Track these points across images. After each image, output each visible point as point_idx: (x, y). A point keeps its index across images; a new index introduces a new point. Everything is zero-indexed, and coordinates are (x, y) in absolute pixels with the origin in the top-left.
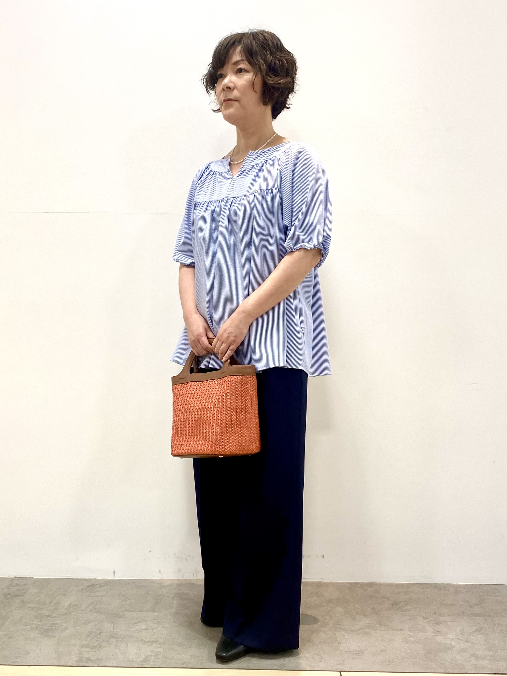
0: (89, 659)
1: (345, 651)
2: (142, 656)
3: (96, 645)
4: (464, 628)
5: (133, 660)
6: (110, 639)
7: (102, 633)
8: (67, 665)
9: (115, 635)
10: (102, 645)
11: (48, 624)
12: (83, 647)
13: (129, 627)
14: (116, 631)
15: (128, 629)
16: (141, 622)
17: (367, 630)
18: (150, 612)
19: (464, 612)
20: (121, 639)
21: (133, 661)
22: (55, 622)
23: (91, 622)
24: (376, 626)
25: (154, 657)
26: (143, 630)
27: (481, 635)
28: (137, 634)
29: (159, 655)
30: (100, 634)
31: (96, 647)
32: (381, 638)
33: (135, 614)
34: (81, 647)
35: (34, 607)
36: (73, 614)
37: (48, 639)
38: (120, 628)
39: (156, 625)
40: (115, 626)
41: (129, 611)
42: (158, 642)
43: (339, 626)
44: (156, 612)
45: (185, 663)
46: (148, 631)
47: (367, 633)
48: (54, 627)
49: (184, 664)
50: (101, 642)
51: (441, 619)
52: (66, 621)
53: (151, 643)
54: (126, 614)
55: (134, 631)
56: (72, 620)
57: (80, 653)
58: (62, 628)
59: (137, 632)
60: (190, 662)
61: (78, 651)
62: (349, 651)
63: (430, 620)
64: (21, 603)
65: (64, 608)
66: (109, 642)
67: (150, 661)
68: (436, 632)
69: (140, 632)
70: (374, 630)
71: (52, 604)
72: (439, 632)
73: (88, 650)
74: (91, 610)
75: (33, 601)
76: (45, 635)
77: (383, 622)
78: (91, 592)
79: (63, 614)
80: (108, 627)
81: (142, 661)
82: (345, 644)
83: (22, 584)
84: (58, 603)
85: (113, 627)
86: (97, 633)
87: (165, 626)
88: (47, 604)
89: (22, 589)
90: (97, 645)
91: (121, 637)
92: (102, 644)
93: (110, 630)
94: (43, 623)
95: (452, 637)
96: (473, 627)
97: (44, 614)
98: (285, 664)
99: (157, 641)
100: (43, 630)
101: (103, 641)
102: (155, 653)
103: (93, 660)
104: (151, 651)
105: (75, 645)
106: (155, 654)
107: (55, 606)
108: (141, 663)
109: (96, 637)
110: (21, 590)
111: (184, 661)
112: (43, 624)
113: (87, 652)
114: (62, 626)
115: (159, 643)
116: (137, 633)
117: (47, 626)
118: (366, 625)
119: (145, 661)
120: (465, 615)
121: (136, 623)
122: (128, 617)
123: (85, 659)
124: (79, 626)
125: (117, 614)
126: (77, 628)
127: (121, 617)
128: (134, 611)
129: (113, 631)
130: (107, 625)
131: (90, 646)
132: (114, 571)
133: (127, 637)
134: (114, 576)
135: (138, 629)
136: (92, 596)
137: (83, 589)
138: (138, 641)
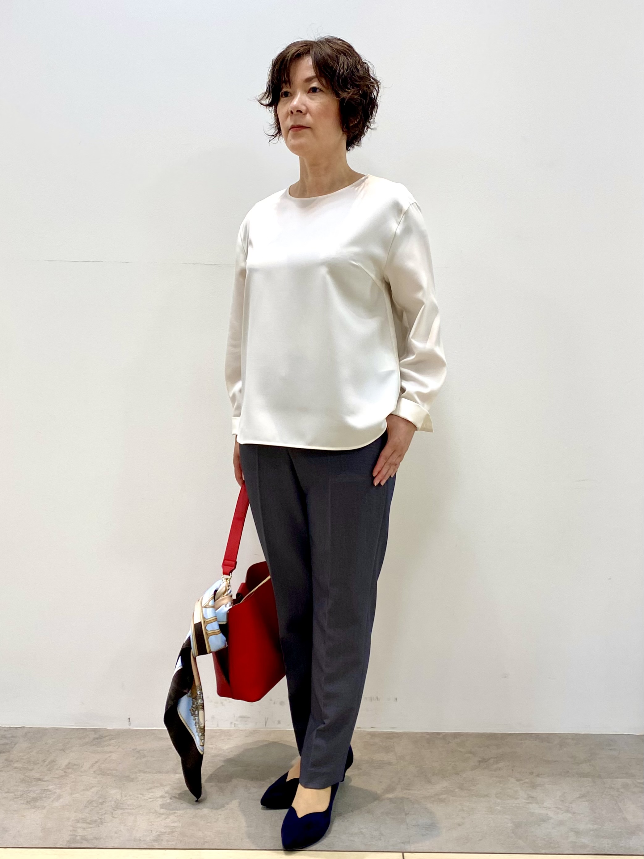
0: (84, 839)
1: (413, 824)
2: (153, 834)
3: (95, 818)
4: (566, 793)
5: (141, 839)
6: (115, 811)
7: (106, 802)
8: (55, 847)
9: (121, 805)
10: (104, 819)
11: (37, 791)
12: (78, 822)
13: (140, 795)
14: (124, 799)
15: (139, 796)
16: (157, 787)
17: (443, 797)
19: (568, 772)
20: (130, 810)
21: (140, 840)
22: (46, 787)
23: (93, 787)
24: (457, 790)
25: (169, 835)
26: (158, 797)
27: (587, 803)
28: (151, 803)
29: (177, 832)
30: (102, 804)
31: (95, 821)
32: (461, 807)
33: (151, 777)
34: (76, 822)
35: (22, 768)
36: (71, 777)
37: (35, 810)
38: (130, 796)
40: (124, 793)
41: (144, 772)
42: (176, 814)
43: (409, 792)
44: (176, 774)
45: (207, 842)
47: (442, 801)
48: (44, 795)
49: (206, 844)
50: (102, 815)
51: (539, 780)
52: (61, 786)
53: (166, 817)
54: (140, 776)
55: (147, 799)
56: (69, 785)
57: (74, 830)
58: (55, 797)
60: (213, 841)
61: (71, 827)
62: (418, 825)
63: (525, 782)
64: (6, 762)
65: (60, 769)
66: (112, 814)
67: (162, 840)
68: (530, 798)
69: (155, 800)
70: (453, 797)
71: (46, 763)
72: (533, 798)
73: (84, 825)
74: (95, 772)
75: (22, 759)
76: (31, 806)
77: (465, 785)
78: (98, 747)
79: (58, 776)
80: (114, 794)
81: (153, 840)
82: (413, 816)
83: (10, 736)
84: (53, 761)
85: (120, 794)
86: (100, 802)
88: (38, 764)
89: (10, 743)
90: (97, 819)
91: (130, 807)
92: (103, 817)
93: (116, 798)
94: (30, 789)
95: (549, 806)
96: (577, 791)
97: (34, 777)
98: (334, 843)
100: (30, 798)
101: (105, 814)
102: (171, 829)
103: (90, 840)
104: (165, 827)
105: (69, 819)
106: (169, 830)
107: (49, 766)
108: (151, 843)
109: (96, 808)
110: (7, 744)
111: (206, 841)
112: (30, 791)
113: (83, 828)
114: (55, 793)
115: (177, 817)
116: (151, 801)
117: (35, 793)
118: (443, 789)
119: (156, 840)
120: (568, 776)
121: (151, 789)
122: (141, 781)
123: (78, 838)
124: (76, 794)
125: (128, 776)
126: (74, 796)
127: (132, 780)
128: (150, 773)
129: (120, 799)
130: (113, 792)
131: (87, 821)
132: (129, 719)
133: (137, 807)
134: (130, 725)
135: (153, 797)
136: (98, 752)
137: (87, 742)
138: (151, 812)
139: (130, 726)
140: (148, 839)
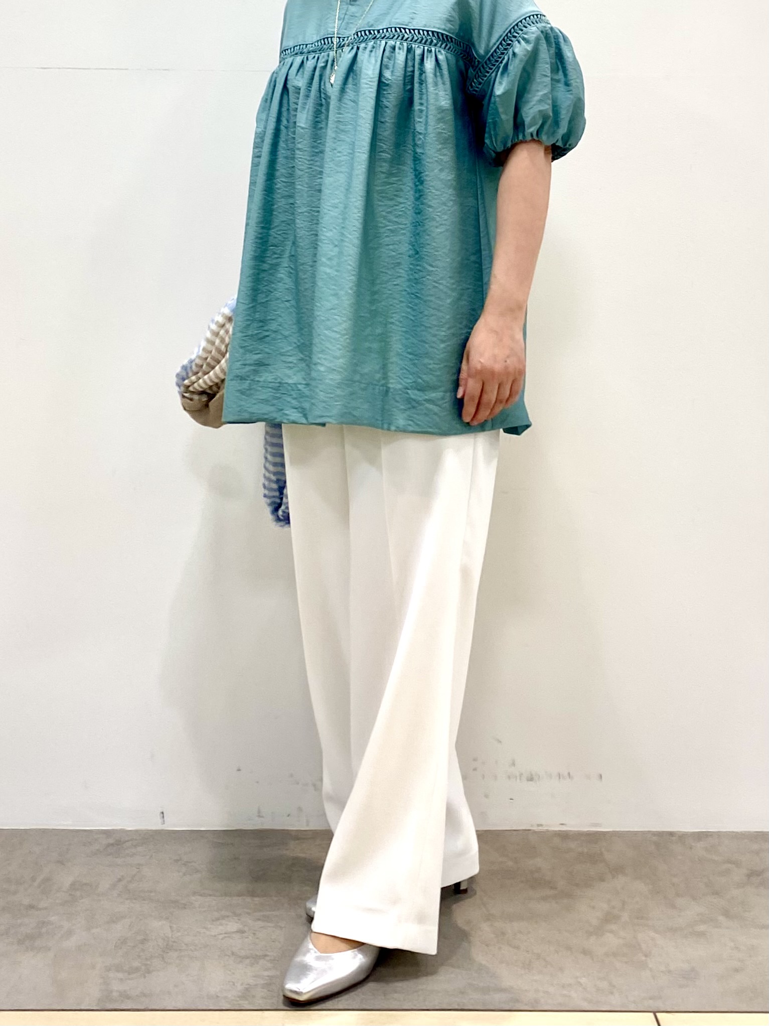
0: (125, 996)
1: (662, 971)
2: (237, 987)
3: (136, 964)
5: (219, 995)
6: (168, 953)
7: (149, 940)
8: (78, 1008)
9: (174, 944)
10: (151, 966)
11: (31, 924)
12: (110, 970)
13: (203, 928)
14: (177, 935)
15: (202, 930)
16: (228, 917)
17: (702, 928)
18: (245, 897)
20: (190, 952)
21: (217, 996)
22: (45, 918)
23: (122, 918)
24: (720, 919)
25: (263, 988)
26: (234, 932)
28: (222, 941)
29: (273, 985)
30: (142, 944)
31: (137, 969)
32: (732, 944)
33: (214, 902)
34: (106, 971)
36: (83, 903)
37: (34, 953)
38: (186, 930)
39: (260, 923)
40: (175, 926)
41: (201, 895)
42: (268, 958)
43: (642, 921)
44: (256, 897)
46: (243, 934)
47: (702, 934)
48: (44, 930)
50: (146, 959)
52: (68, 916)
53: (253, 961)
54: (195, 900)
55: (215, 936)
56: (83, 915)
57: (105, 983)
58: (62, 933)
59: (221, 937)
61: (100, 978)
62: (670, 972)
65: (62, 890)
66: (163, 958)
67: (254, 997)
69: (229, 937)
70: (716, 928)
71: (37, 882)
73: (120, 975)
74: (119, 894)
76: (26, 947)
77: (732, 911)
78: (117, 858)
79: (62, 902)
80: (159, 927)
81: (239, 997)
82: (660, 957)
84: (47, 880)
85: (169, 928)
87: (280, 924)
88: (24, 883)
90: (140, 965)
91: (189, 948)
92: (149, 963)
93: (164, 935)
94: (19, 921)
99: (266, 956)
100: (21, 935)
101: (152, 957)
102: (265, 980)
104: (254, 977)
105: (93, 967)
106: (262, 982)
107: (43, 887)
108: (237, 1001)
109: (135, 949)
113: (118, 980)
114: (62, 927)
115: (271, 960)
116: (222, 939)
117: (29, 928)
118: (698, 917)
121: (218, 919)
122: (199, 908)
123: (115, 994)
124: (97, 928)
125: (176, 902)
126: (94, 931)
127: (184, 907)
128: (210, 895)
129: (170, 936)
130: (156, 924)
131: (124, 968)
132: (163, 813)
133: (201, 948)
134: (164, 823)
135: (224, 933)
136: (118, 865)
137: (98, 850)
138: (226, 955)
139: (164, 825)
140: (230, 996)
